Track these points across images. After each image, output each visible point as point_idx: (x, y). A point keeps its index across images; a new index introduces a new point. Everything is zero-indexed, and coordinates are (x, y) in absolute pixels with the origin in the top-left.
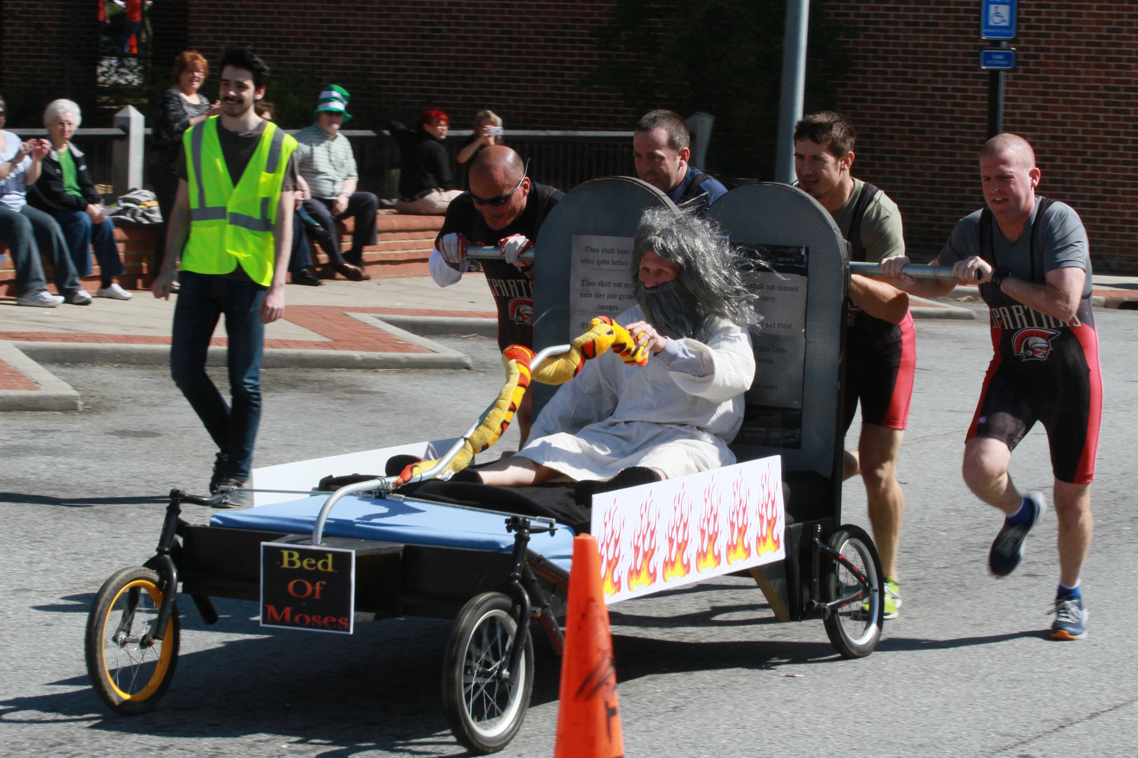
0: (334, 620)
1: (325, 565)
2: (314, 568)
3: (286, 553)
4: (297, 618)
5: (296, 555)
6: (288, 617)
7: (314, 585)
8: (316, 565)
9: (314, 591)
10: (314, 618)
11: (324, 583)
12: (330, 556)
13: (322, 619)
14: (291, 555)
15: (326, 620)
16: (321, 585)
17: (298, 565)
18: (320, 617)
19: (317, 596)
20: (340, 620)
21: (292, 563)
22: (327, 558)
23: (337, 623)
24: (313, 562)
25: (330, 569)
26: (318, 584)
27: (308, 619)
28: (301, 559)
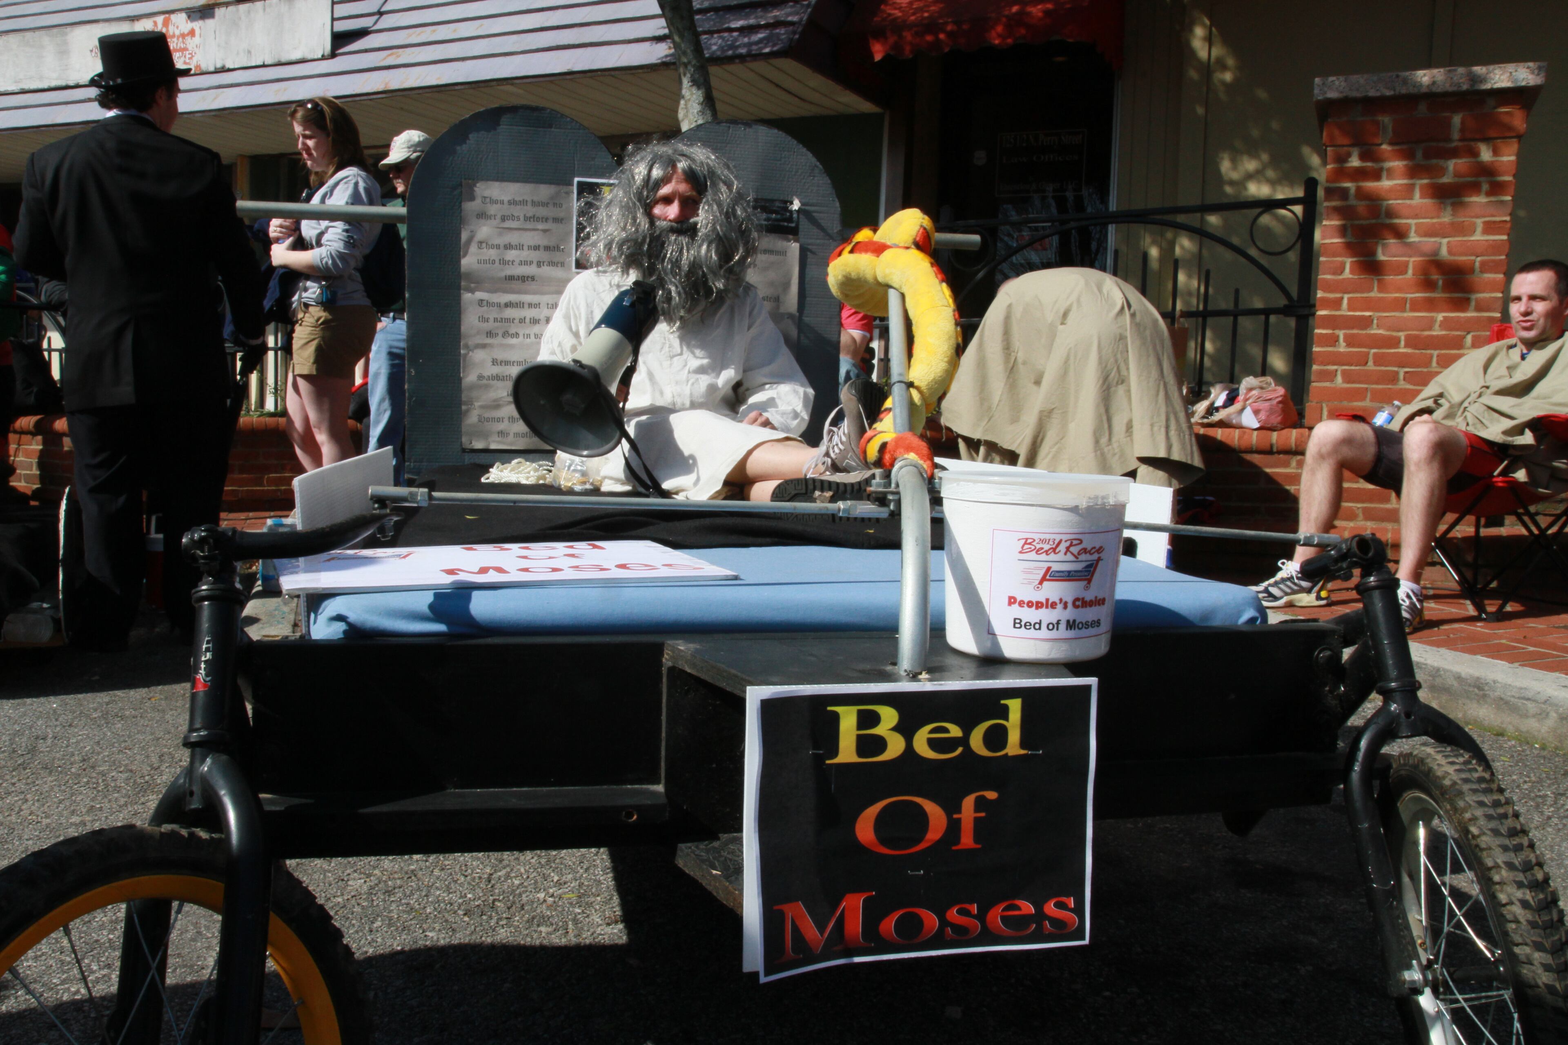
0: (1027, 907)
1: (996, 738)
2: (960, 750)
3: (848, 719)
4: (889, 925)
5: (889, 716)
6: (855, 925)
7: (952, 807)
8: (964, 741)
9: (954, 827)
10: (953, 914)
11: (992, 795)
12: (1015, 706)
13: (983, 911)
14: (868, 720)
15: (996, 915)
16: (981, 803)
17: (895, 746)
18: (975, 909)
19: (967, 840)
20: (1050, 908)
21: (876, 745)
22: (1004, 713)
23: (1040, 915)
24: (955, 731)
25: (1013, 745)
26: (969, 802)
27: (931, 920)
28: (906, 729)
